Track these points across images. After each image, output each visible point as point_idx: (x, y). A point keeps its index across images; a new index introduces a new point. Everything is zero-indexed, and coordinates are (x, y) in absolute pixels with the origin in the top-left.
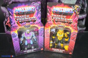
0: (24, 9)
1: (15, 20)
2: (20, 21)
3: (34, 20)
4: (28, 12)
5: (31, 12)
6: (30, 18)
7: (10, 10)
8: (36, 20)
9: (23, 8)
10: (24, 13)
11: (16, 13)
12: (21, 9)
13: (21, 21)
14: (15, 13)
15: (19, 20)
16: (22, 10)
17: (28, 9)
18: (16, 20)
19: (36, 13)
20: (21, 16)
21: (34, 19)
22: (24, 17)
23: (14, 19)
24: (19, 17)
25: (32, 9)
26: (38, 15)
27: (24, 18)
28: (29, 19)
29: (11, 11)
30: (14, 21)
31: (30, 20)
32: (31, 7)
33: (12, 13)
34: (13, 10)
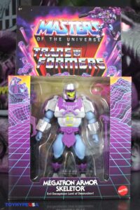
0: (68, 26)
1: (33, 60)
2: (47, 67)
3: (96, 71)
4: (79, 37)
5: (88, 37)
6: (84, 59)
7: (24, 23)
8: (103, 70)
9: (63, 23)
10: (64, 38)
11: (40, 37)
12: (56, 23)
13: (51, 67)
14: (36, 37)
15: (45, 63)
16: (61, 28)
17: (79, 28)
18: (36, 59)
19: (105, 43)
20: (53, 50)
21: (96, 64)
22: (64, 53)
23: (32, 55)
24: (47, 49)
25: (93, 28)
26: (113, 54)
27: (64, 57)
28: (78, 64)
29: (25, 28)
30: (30, 61)
31: (81, 67)
32: (88, 23)
33: (29, 34)
34: (31, 26)
